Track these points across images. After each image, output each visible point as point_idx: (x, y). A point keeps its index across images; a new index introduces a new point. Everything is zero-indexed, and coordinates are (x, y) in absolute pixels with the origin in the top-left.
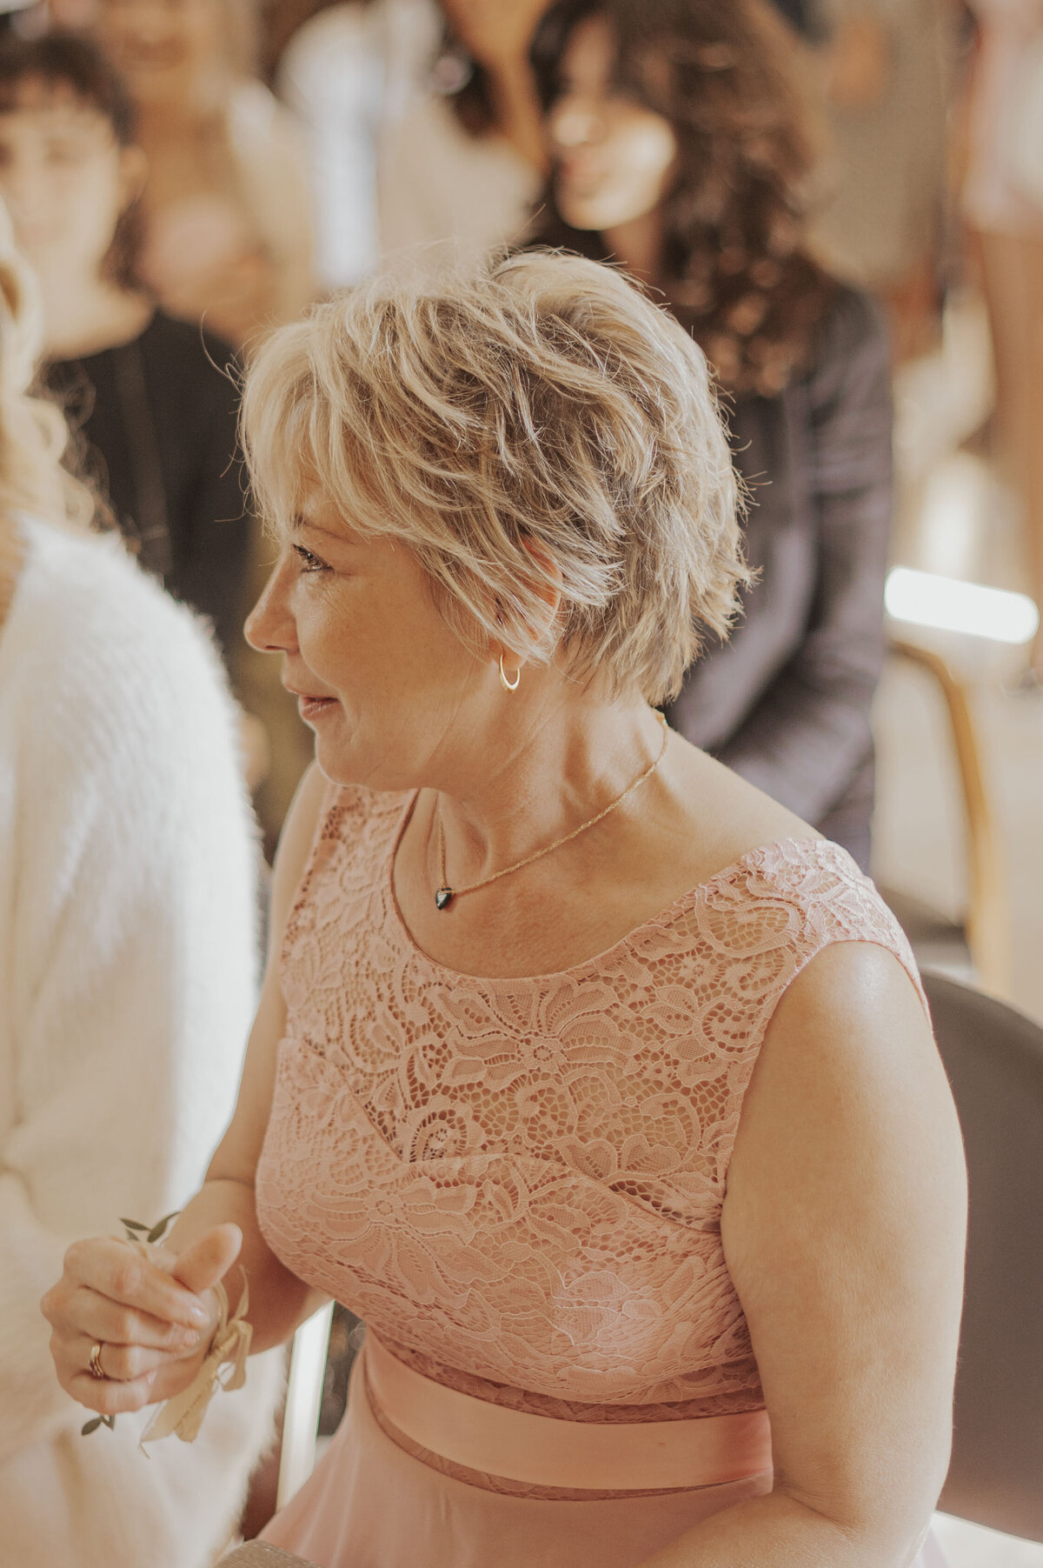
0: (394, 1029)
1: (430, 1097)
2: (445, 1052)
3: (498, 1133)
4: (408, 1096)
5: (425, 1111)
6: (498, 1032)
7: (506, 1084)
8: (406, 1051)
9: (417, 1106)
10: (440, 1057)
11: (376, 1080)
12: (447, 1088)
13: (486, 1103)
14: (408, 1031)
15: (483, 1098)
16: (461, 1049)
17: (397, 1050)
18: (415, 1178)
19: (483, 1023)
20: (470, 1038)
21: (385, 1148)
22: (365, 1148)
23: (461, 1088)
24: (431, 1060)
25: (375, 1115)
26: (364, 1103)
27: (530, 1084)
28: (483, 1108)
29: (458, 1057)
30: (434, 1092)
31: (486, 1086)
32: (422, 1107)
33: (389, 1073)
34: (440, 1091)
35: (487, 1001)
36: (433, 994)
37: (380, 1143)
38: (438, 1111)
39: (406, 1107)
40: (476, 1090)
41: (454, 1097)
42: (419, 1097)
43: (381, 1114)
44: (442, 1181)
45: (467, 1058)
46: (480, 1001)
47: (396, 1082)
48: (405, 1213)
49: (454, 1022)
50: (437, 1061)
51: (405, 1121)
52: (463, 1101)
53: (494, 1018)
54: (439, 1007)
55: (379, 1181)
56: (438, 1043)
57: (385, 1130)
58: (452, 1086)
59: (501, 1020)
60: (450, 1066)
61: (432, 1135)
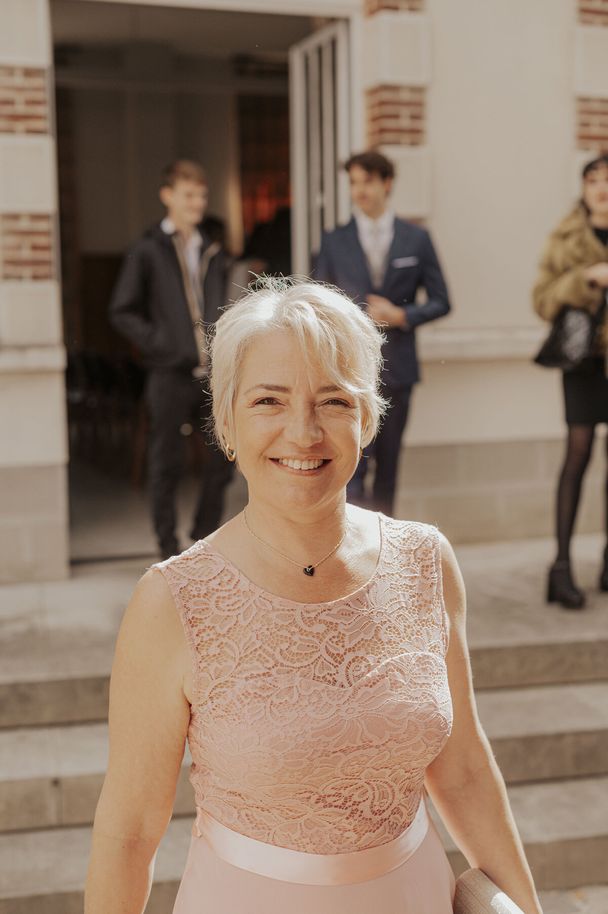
0: (310, 641)
1: (344, 656)
2: (341, 636)
3: (380, 653)
4: (333, 662)
5: (345, 663)
6: (359, 616)
7: (373, 633)
8: (322, 647)
9: (340, 663)
10: (340, 638)
11: (312, 666)
12: (350, 649)
13: (369, 645)
14: (318, 638)
15: (366, 644)
16: (347, 630)
17: (316, 647)
18: (358, 691)
19: (351, 615)
20: (349, 624)
21: (336, 688)
22: (326, 693)
23: (356, 645)
24: (337, 642)
25: (321, 679)
26: (312, 677)
27: (382, 629)
28: (368, 648)
29: (348, 634)
30: (345, 654)
31: (365, 639)
32: (343, 663)
33: (318, 659)
34: (347, 652)
35: (349, 605)
36: (323, 617)
37: (331, 687)
38: (351, 660)
39: (335, 667)
40: (362, 643)
41: (354, 651)
42: (339, 659)
43: (324, 677)
44: (371, 684)
45: (352, 632)
46: (347, 608)
47: (324, 661)
48: (362, 706)
49: (339, 621)
50: (339, 641)
51: (337, 673)
52: (358, 650)
53: (354, 611)
54: (329, 619)
55: (341, 702)
56: (336, 634)
57: (329, 682)
58: (352, 647)
59: (358, 610)
60: (346, 639)
61: (353, 671)
